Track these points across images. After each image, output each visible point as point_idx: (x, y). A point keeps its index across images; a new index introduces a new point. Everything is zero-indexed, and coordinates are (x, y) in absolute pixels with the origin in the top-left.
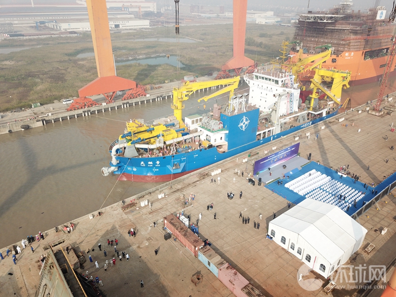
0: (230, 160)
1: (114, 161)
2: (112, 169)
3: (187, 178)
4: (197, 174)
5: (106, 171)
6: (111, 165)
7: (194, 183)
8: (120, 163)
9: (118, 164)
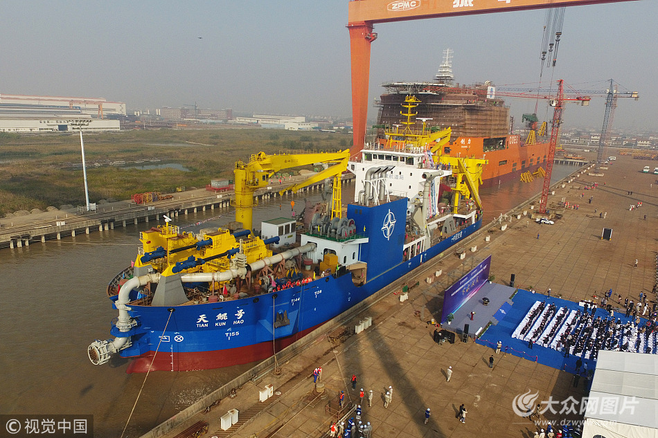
0: (375, 299)
1: (123, 323)
2: (119, 342)
3: (308, 344)
4: (323, 333)
5: (103, 350)
6: (116, 333)
7: (327, 353)
8: (139, 325)
9: (133, 328)
